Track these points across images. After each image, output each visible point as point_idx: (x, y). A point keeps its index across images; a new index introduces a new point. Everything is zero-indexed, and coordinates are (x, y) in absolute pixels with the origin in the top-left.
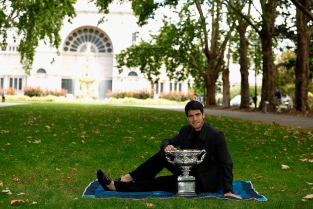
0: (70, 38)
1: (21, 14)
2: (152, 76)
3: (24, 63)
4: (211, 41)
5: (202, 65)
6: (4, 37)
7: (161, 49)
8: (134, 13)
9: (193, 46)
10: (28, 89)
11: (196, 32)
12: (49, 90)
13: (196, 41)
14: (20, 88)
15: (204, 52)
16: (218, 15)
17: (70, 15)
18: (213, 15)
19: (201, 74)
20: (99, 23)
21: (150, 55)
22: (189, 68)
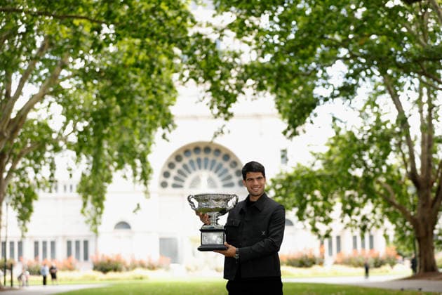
0: (171, 165)
1: (80, 126)
2: (319, 225)
3: (87, 214)
4: (422, 158)
5: (407, 200)
6: (51, 170)
7: (332, 176)
8: (281, 115)
9: (389, 168)
10: (100, 259)
11: (393, 141)
12: (138, 259)
13: (393, 160)
14: (86, 258)
15: (409, 179)
16: (430, 110)
17: (165, 126)
18: (421, 111)
19: (407, 217)
20: (215, 136)
21: (312, 189)
22: (384, 207)
